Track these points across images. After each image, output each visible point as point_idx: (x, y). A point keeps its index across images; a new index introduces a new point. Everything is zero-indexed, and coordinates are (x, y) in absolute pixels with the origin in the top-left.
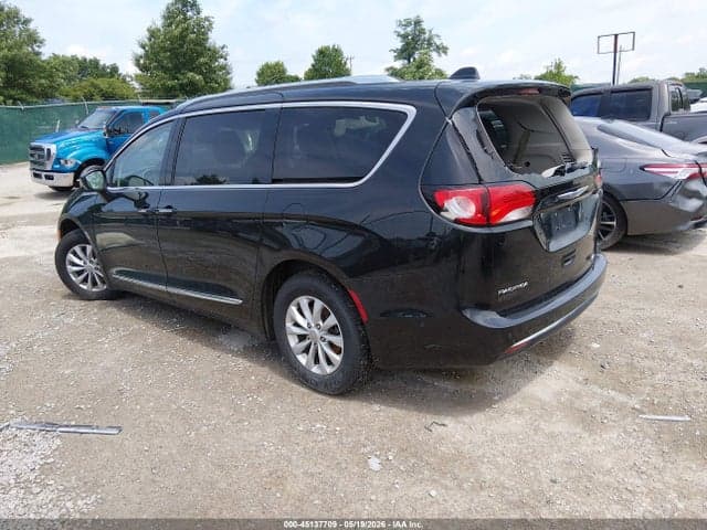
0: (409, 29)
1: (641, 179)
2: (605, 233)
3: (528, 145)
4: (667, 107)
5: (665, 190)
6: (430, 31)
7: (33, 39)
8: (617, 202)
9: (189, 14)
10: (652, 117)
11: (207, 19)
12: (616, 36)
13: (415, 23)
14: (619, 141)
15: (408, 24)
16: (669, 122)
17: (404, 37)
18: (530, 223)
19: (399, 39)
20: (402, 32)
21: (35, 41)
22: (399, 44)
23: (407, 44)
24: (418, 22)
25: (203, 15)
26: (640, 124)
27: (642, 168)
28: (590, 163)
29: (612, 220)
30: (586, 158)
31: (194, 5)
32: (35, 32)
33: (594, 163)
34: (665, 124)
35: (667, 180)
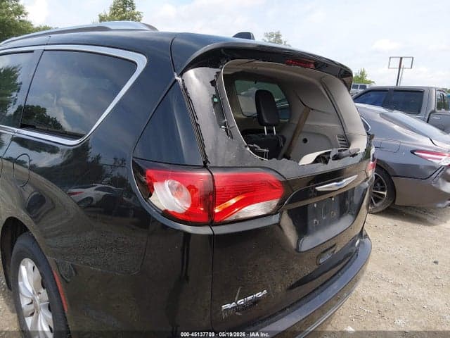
0: (272, 39)
1: (411, 160)
2: (377, 200)
3: (307, 123)
4: (433, 106)
5: (430, 173)
6: (285, 42)
7: (19, 11)
8: (389, 176)
9: (128, 9)
10: (422, 112)
11: (138, 13)
12: (401, 58)
13: (276, 36)
14: (396, 127)
15: (272, 35)
16: (434, 117)
18: (275, 219)
21: (21, 13)
24: (278, 36)
25: (136, 11)
26: (414, 116)
27: (413, 152)
28: (362, 150)
29: (383, 190)
30: (360, 145)
31: (131, 4)
32: (22, 7)
33: (368, 151)
34: (431, 118)
35: (432, 165)
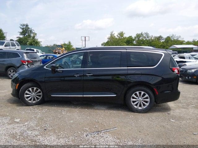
0: (24, 27)
6: (31, 28)
12: (85, 37)
13: (26, 26)
15: (24, 25)
17: (23, 29)
19: (21, 29)
20: (22, 27)
22: (21, 31)
23: (24, 31)
